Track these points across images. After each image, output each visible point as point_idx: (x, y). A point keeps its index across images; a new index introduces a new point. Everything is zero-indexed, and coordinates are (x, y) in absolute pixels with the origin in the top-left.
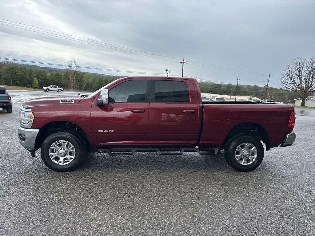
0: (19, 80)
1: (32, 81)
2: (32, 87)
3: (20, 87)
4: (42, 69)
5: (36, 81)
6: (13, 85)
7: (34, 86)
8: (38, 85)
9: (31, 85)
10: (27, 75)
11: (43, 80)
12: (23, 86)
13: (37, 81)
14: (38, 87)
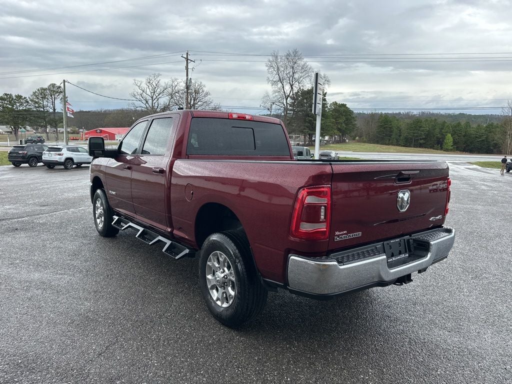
0: (423, 139)
1: (444, 138)
2: (442, 149)
3: (424, 149)
4: (475, 118)
5: (449, 139)
6: (415, 146)
7: (445, 146)
8: (452, 146)
9: (441, 146)
10: (437, 130)
11: (463, 137)
12: (428, 148)
13: (451, 139)
14: (452, 148)
